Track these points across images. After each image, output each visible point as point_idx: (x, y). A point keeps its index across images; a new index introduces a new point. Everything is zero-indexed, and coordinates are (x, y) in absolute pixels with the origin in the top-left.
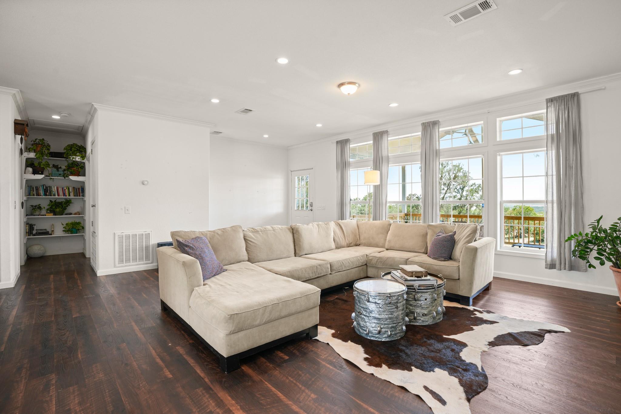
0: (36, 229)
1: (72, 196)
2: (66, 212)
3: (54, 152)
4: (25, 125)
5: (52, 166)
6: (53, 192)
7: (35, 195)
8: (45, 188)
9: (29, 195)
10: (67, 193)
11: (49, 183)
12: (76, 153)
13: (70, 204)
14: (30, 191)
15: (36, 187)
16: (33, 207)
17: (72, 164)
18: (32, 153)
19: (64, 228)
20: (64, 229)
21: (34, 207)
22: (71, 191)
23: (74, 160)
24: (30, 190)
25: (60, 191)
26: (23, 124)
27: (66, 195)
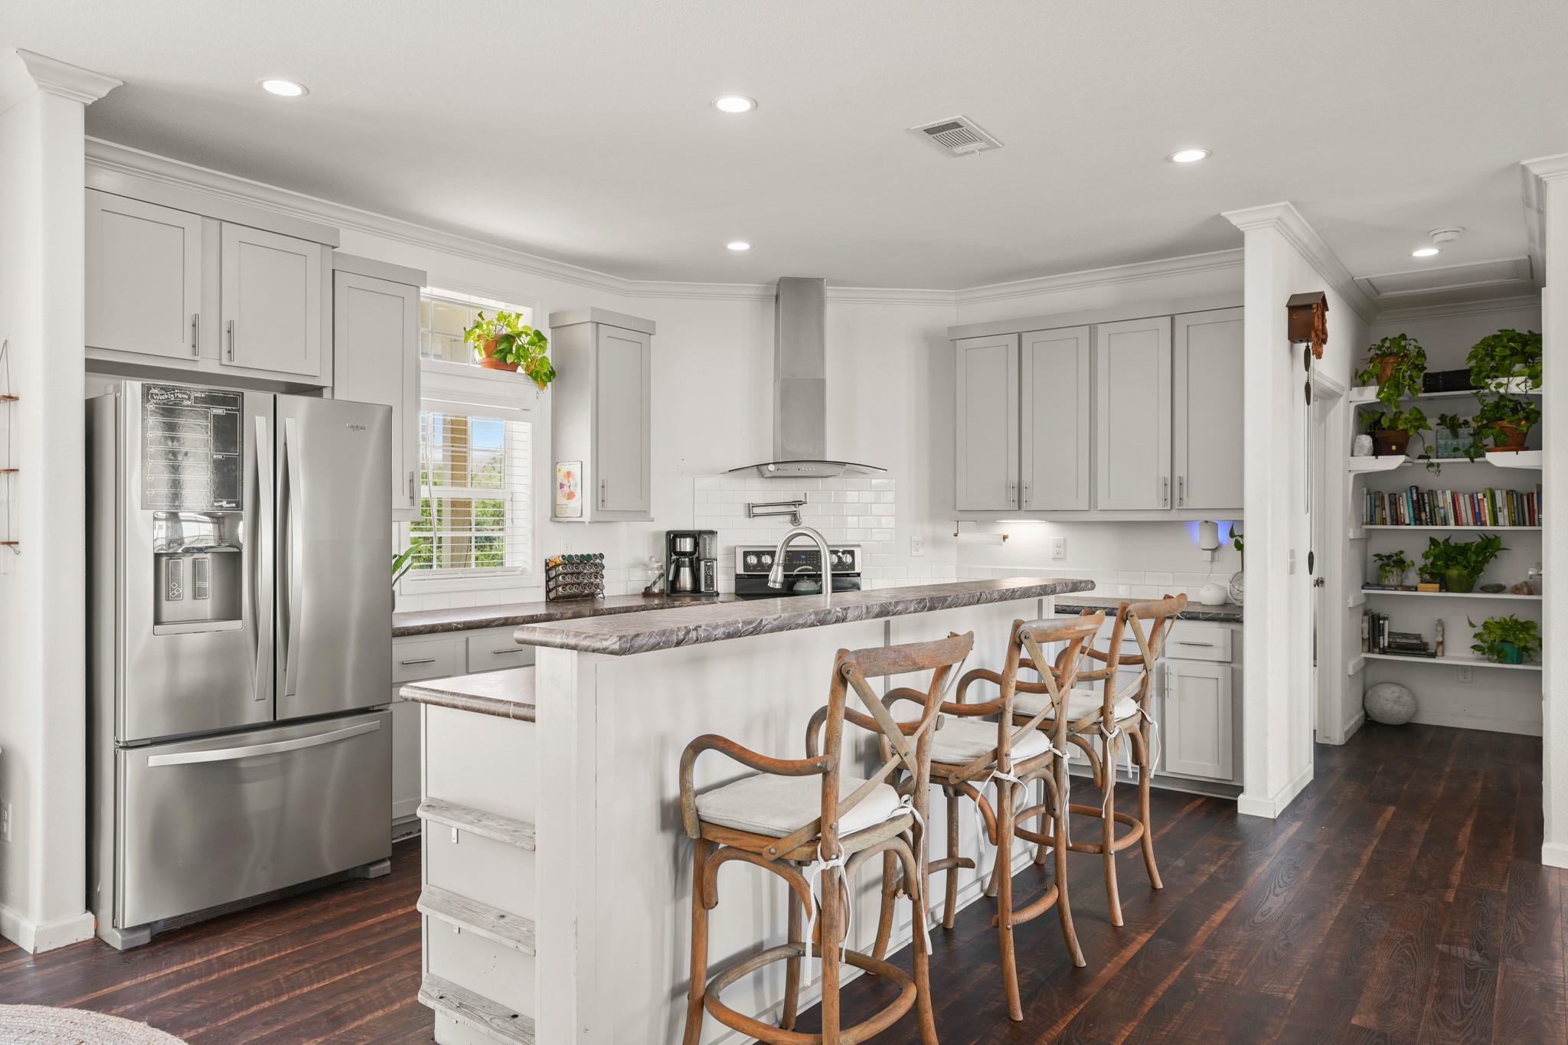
0: (1390, 633)
1: (1504, 526)
2: (1484, 579)
3: (1445, 374)
4: (1314, 306)
5: (1439, 421)
6: (1442, 511)
7: (1388, 520)
8: (1415, 498)
9: (1371, 520)
10: (1487, 511)
11: (1427, 480)
12: (1512, 365)
13: (1497, 553)
14: (1373, 509)
15: (1390, 495)
16: (1383, 560)
17: (1497, 406)
18: (1369, 387)
19: (1476, 636)
20: (1477, 642)
21: (1386, 561)
22: (1499, 504)
23: (1502, 390)
24: (1373, 506)
25: (1463, 508)
26: (1309, 307)
27: (1483, 519)
